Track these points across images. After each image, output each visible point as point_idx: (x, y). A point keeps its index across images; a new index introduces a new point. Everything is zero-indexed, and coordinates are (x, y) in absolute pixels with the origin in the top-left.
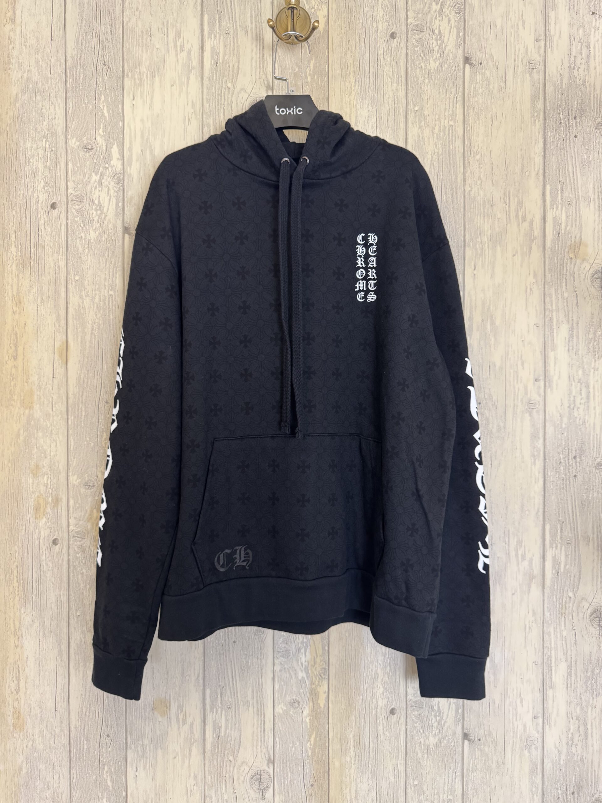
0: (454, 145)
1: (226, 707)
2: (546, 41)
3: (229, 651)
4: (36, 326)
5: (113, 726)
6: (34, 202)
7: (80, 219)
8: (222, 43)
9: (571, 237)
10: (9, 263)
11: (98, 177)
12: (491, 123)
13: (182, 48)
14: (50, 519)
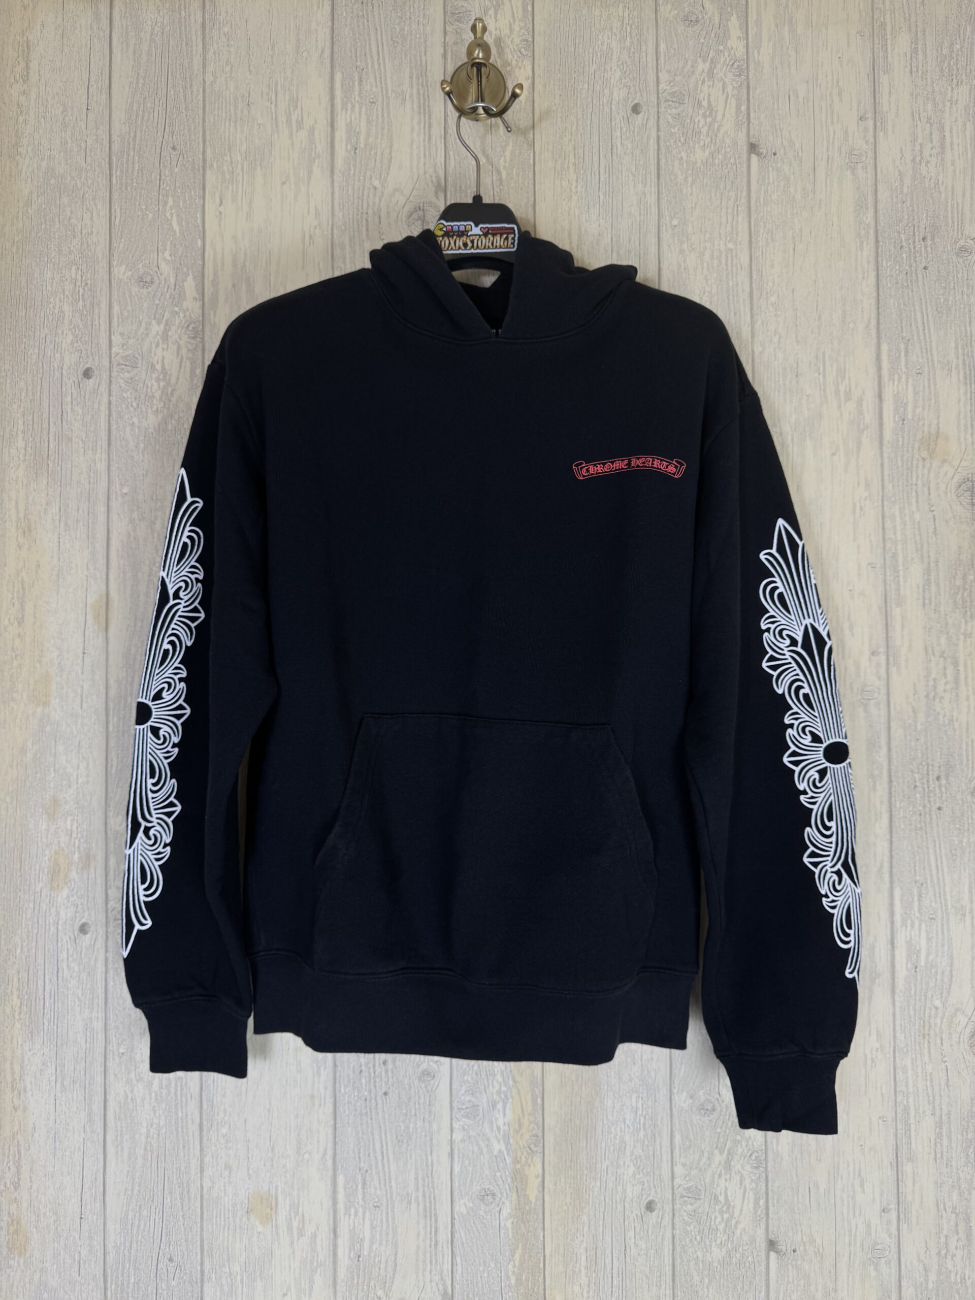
0: (735, 279)
1: (371, 1205)
2: (875, 120)
3: (376, 1108)
4: (57, 569)
5: (179, 1243)
6: (56, 366)
7: (131, 394)
8: (364, 117)
9: (923, 425)
10: (12, 465)
11: (162, 326)
12: (792, 246)
13: (300, 126)
14: (75, 890)
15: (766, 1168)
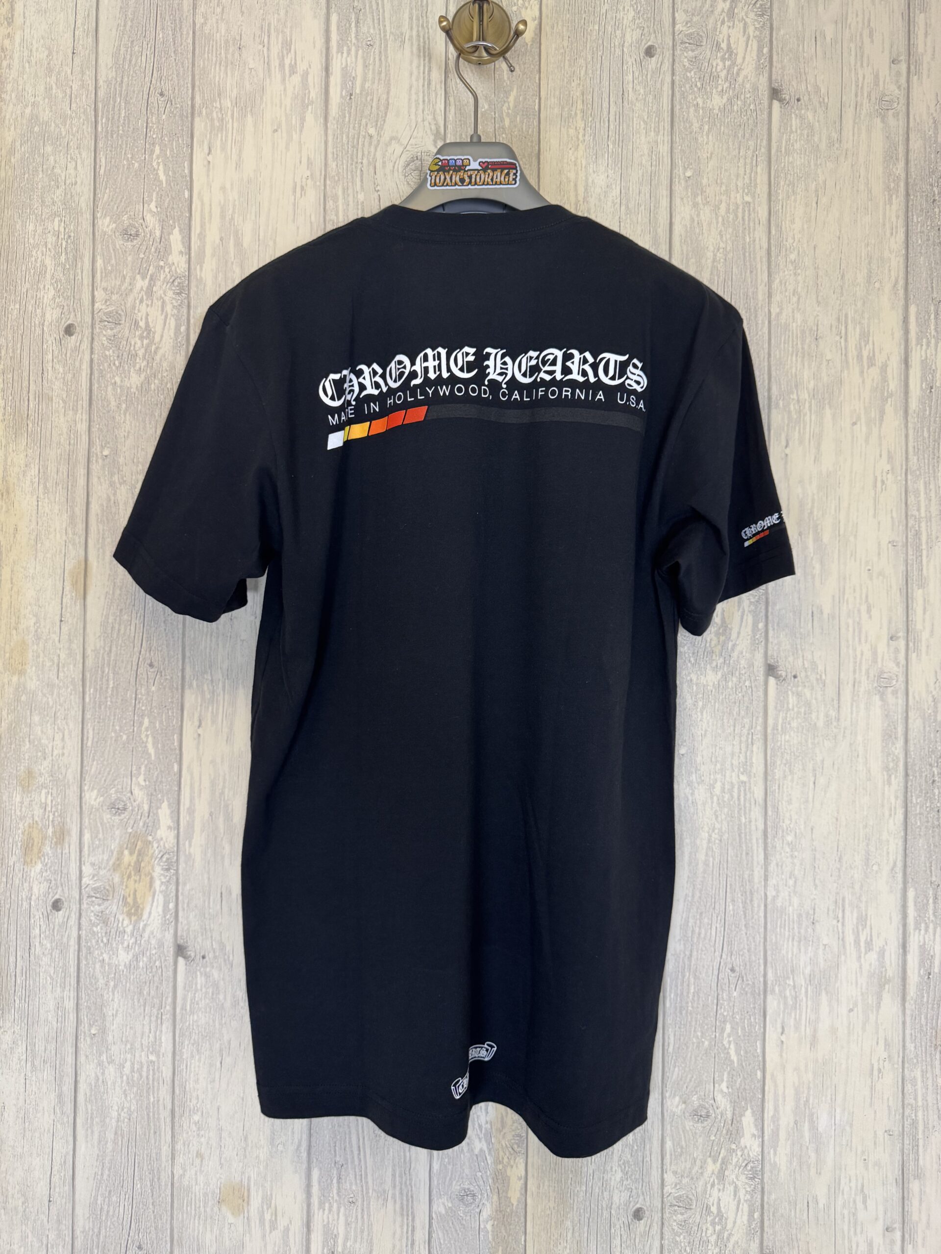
0: (752, 235)
1: (346, 1200)
2: (909, 64)
4: (35, 534)
5: (148, 1231)
6: (37, 323)
7: (113, 352)
8: (360, 61)
11: (147, 281)
12: (815, 200)
13: (293, 70)
14: (49, 865)
15: (762, 1179)
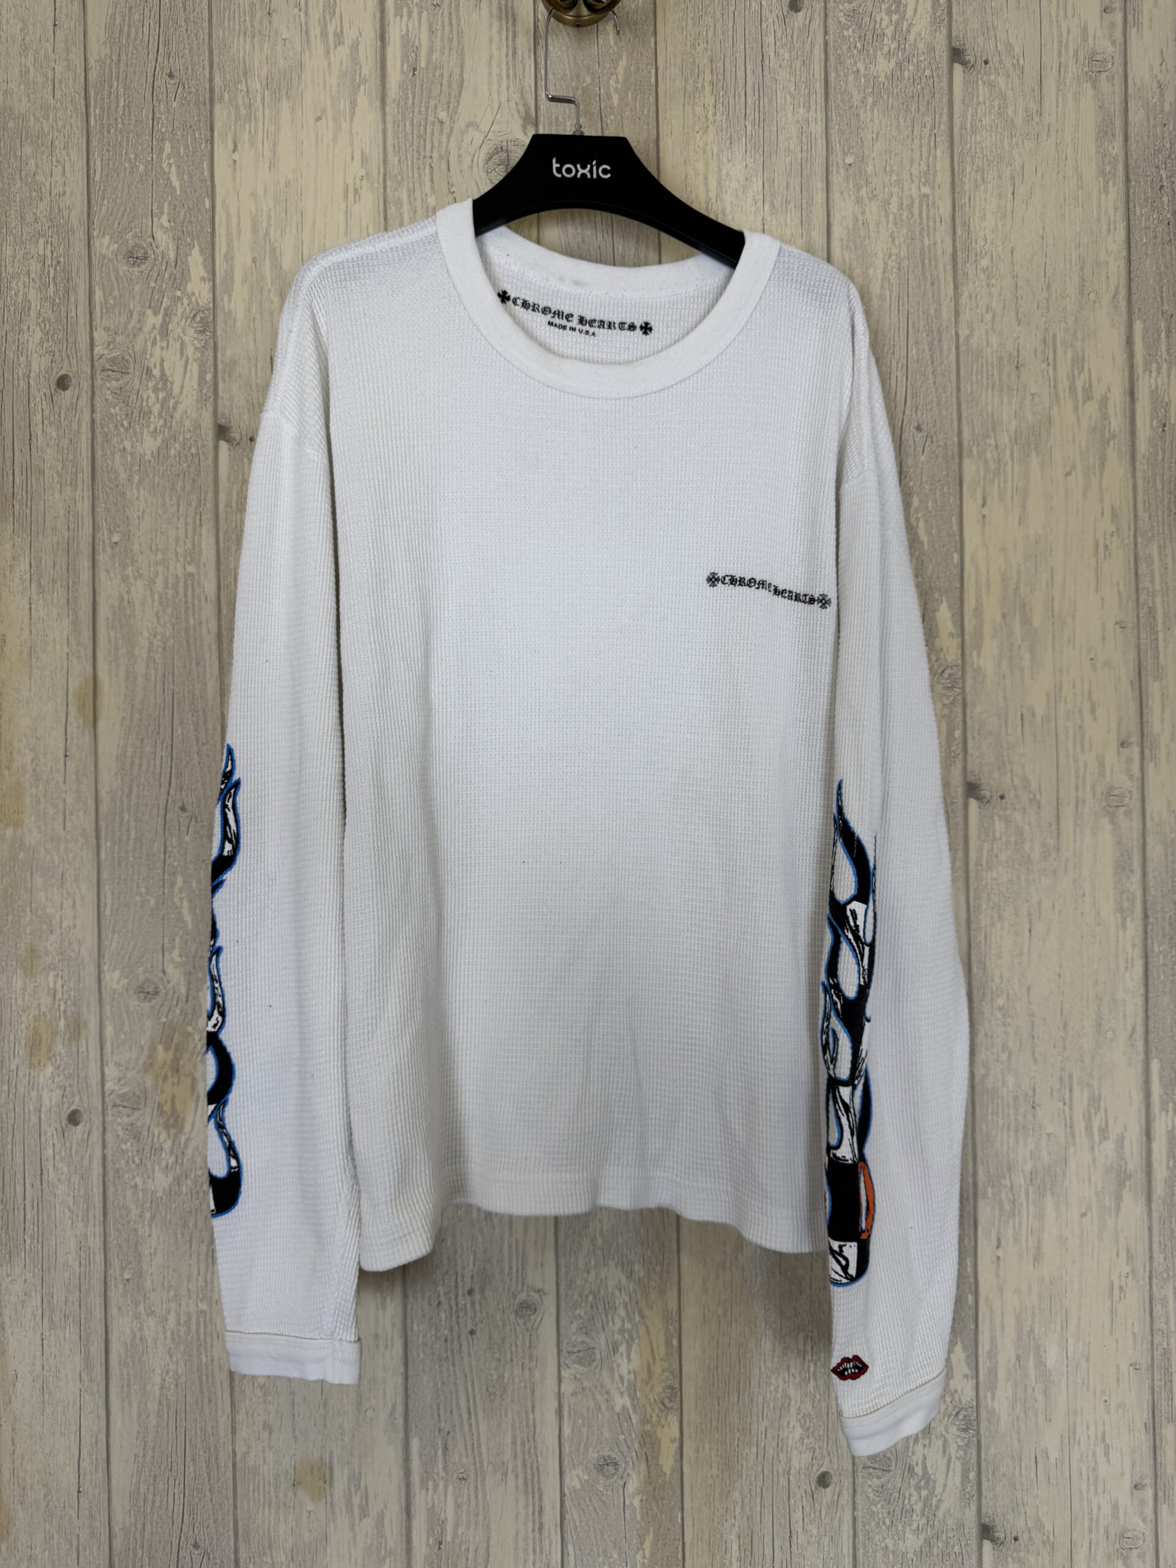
0: (932, 237)
1: (455, 1477)
2: (1125, 13)
3: (460, 1351)
4: (28, 645)
5: (206, 1525)
6: (21, 374)
7: (121, 410)
8: (425, 26)
11: (160, 317)
12: (1011, 189)
13: (339, 39)
14: (62, 1067)
15: (978, 1431)
